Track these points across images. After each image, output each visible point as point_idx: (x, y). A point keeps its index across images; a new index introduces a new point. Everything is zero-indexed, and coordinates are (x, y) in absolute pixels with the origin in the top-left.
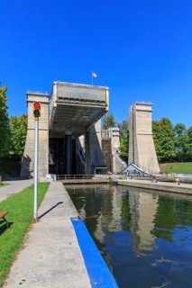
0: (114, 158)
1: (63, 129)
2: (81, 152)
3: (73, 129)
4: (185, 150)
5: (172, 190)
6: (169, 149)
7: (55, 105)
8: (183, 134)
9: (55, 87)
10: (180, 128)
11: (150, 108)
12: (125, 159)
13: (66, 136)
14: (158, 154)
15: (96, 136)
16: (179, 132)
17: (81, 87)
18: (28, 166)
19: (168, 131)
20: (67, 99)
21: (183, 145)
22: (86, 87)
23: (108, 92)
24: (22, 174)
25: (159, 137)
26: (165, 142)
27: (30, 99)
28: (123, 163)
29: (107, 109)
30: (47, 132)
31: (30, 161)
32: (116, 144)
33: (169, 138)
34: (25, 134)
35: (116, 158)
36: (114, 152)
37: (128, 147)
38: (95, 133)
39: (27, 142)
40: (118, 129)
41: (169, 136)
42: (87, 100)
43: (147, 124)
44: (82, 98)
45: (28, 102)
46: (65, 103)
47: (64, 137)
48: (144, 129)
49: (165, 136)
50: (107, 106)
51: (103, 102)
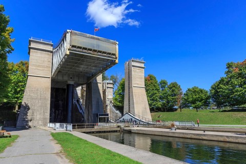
0: (108, 107)
1: (66, 78)
2: (78, 101)
3: (76, 79)
4: (168, 102)
6: (156, 101)
7: (68, 53)
8: (166, 89)
9: (68, 36)
10: (163, 83)
11: (143, 65)
12: (120, 109)
13: (68, 85)
15: (98, 87)
16: (163, 87)
17: (94, 38)
18: (26, 114)
19: (155, 86)
20: (80, 48)
21: (167, 99)
23: (117, 46)
24: (18, 123)
25: (148, 90)
26: (153, 94)
27: (33, 45)
28: (118, 112)
29: (117, 61)
30: (49, 80)
31: (29, 109)
32: (110, 95)
33: (156, 92)
35: (110, 109)
36: (108, 102)
37: (123, 97)
38: (97, 83)
39: (27, 89)
41: (156, 90)
42: (99, 52)
43: (141, 78)
44: (95, 49)
45: (30, 48)
46: (78, 51)
47: (66, 87)
48: (138, 82)
49: (153, 90)
50: (116, 58)
51: (114, 55)
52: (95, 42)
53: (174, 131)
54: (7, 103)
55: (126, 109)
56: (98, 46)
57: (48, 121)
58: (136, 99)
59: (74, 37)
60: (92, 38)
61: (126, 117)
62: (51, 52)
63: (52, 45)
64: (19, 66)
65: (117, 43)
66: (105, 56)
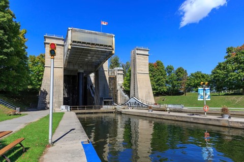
0: (119, 92)
1: (76, 67)
2: (91, 87)
3: (85, 68)
4: (174, 86)
5: (164, 117)
6: (162, 85)
7: (70, 47)
8: (172, 74)
9: (70, 32)
10: (170, 69)
11: (147, 53)
12: (128, 92)
13: (79, 73)
14: (154, 89)
15: (104, 74)
16: (169, 72)
17: (92, 33)
18: (45, 98)
19: (161, 72)
20: (80, 42)
21: (172, 83)
22: (96, 34)
23: (114, 39)
24: (39, 105)
25: (154, 76)
26: (159, 80)
27: (47, 41)
28: (126, 96)
29: (113, 52)
30: (62, 70)
31: (47, 94)
32: (120, 81)
33: (162, 77)
34: (43, 71)
35: (120, 92)
36: (118, 87)
37: (130, 83)
38: (104, 71)
39: (44, 78)
40: (122, 69)
41: (162, 75)
42: (97, 45)
43: (145, 65)
44: (93, 43)
45: (45, 43)
46: (78, 46)
47: (77, 74)
48: (142, 69)
49: (159, 75)
50: (113, 49)
51: (110, 46)
52: (93, 36)
53: (151, 112)
54: (32, 89)
55: (132, 94)
56: (96, 39)
57: (62, 104)
58: (139, 84)
59: (74, 34)
60: (90, 33)
61: (132, 100)
62: (63, 46)
63: (63, 40)
64: (40, 59)
65: (114, 35)
66: (102, 48)
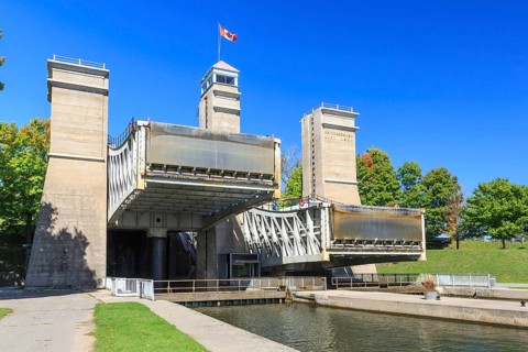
7: (141, 185)
8: (418, 187)
9: (141, 134)
10: (410, 173)
16: (409, 183)
19: (385, 179)
20: (175, 168)
23: (278, 151)
25: (366, 191)
29: (277, 193)
33: (389, 195)
41: (388, 190)
44: (216, 167)
46: (169, 178)
48: (338, 170)
50: (276, 185)
51: (268, 177)
56: (224, 157)
59: (156, 140)
63: (106, 75)
64: (29, 134)
66: (244, 184)
